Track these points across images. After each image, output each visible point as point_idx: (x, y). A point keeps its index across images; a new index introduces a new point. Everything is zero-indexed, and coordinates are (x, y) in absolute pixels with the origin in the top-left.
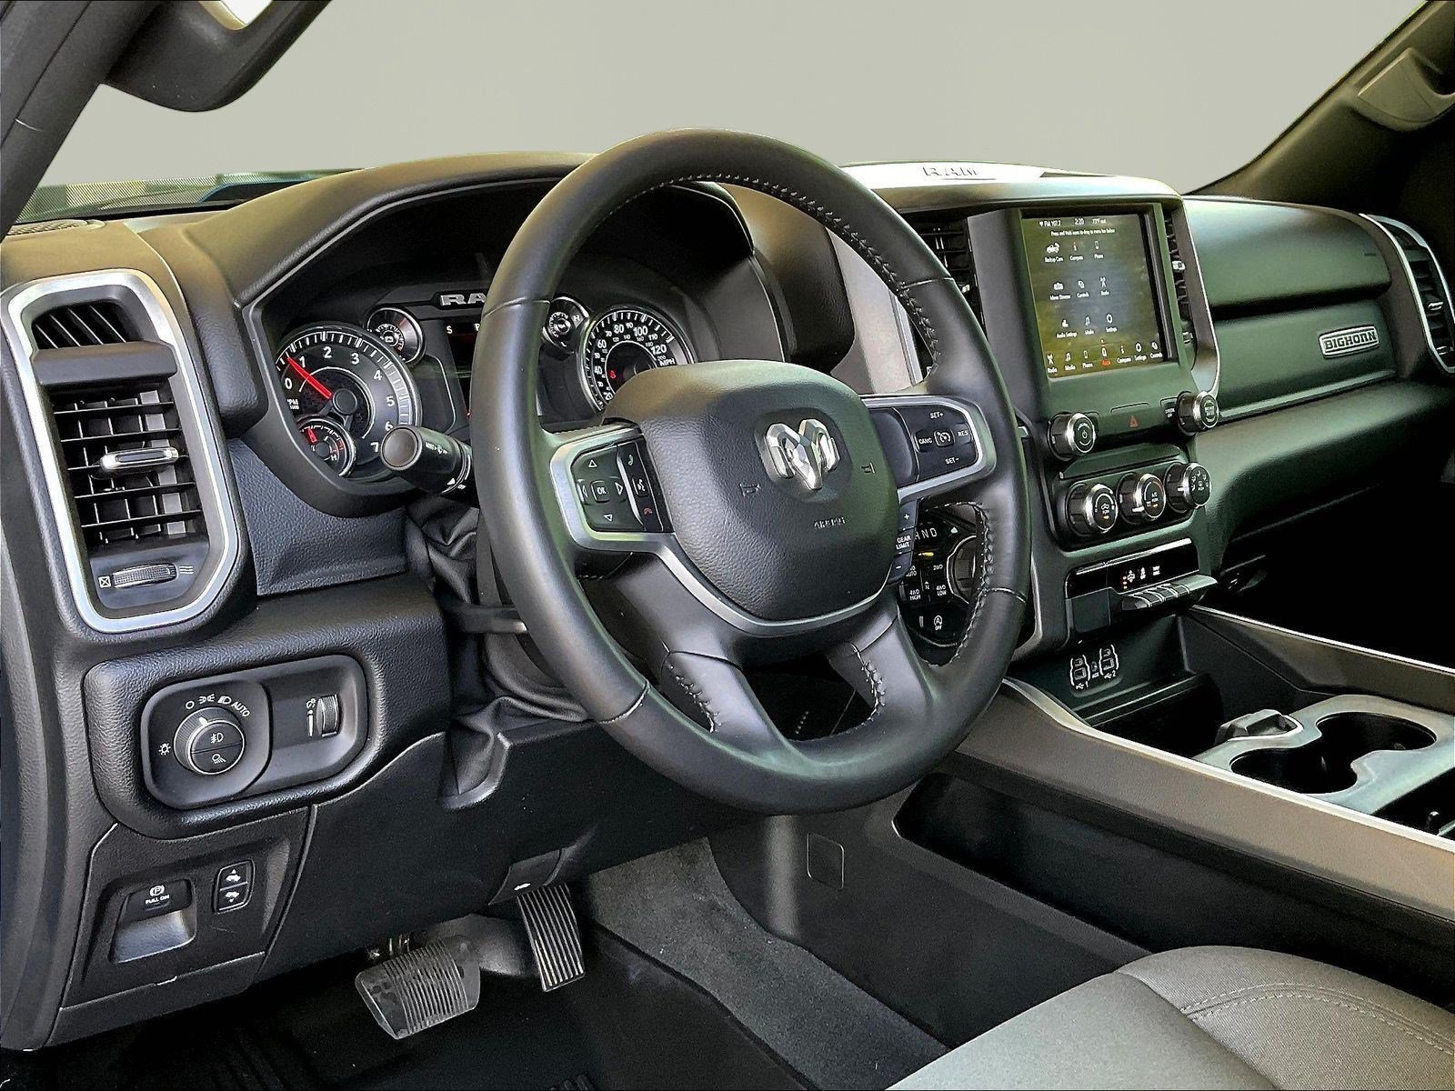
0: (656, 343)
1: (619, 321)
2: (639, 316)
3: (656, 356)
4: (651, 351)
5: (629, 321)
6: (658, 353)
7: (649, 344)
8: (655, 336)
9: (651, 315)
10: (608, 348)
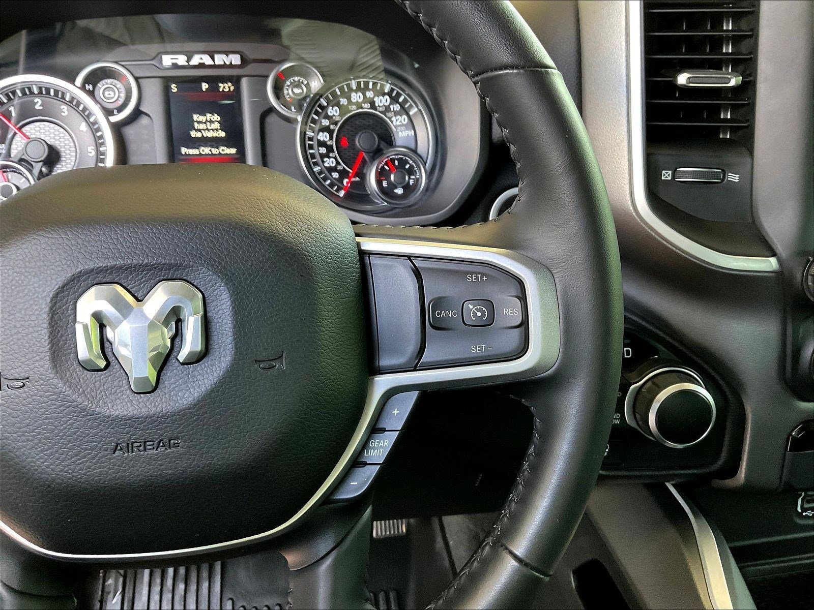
0: (397, 113)
1: (359, 89)
2: (382, 86)
3: (396, 127)
4: (392, 122)
5: (369, 90)
6: (398, 123)
7: (390, 114)
8: (397, 107)
9: (396, 86)
10: (341, 115)
